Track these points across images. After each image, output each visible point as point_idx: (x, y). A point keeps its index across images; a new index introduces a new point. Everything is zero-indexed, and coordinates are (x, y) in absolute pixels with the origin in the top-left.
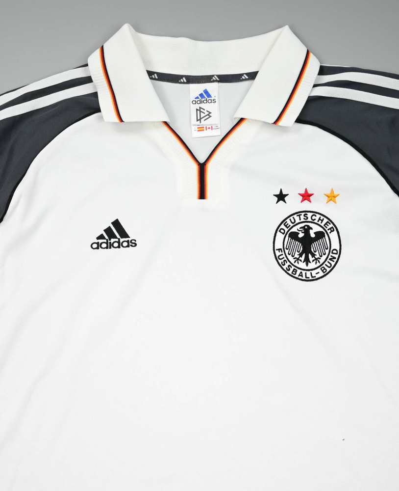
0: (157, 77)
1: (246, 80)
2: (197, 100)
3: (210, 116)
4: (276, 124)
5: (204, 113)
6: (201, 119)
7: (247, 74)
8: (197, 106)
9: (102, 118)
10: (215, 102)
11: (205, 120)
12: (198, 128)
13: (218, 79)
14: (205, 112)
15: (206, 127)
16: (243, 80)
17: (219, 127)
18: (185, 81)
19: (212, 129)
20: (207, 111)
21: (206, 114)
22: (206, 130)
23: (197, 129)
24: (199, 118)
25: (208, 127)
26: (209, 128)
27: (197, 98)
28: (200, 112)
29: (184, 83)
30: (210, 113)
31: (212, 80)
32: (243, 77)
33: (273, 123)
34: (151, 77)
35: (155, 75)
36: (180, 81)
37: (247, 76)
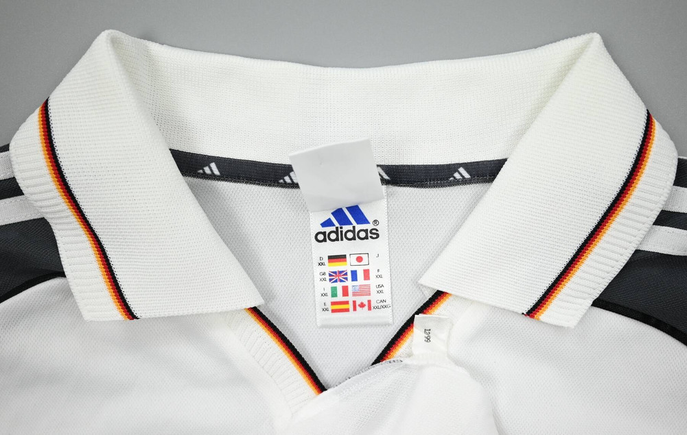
0: (217, 172)
1: (464, 182)
4: (532, 317)
7: (467, 166)
12: (333, 303)
13: (386, 177)
15: (354, 302)
16: (457, 183)
17: (389, 302)
18: (296, 180)
19: (370, 308)
22: (355, 309)
23: (331, 307)
26: (362, 305)
32: (457, 175)
33: (525, 313)
34: (201, 171)
35: (213, 165)
36: (282, 181)
37: (468, 172)
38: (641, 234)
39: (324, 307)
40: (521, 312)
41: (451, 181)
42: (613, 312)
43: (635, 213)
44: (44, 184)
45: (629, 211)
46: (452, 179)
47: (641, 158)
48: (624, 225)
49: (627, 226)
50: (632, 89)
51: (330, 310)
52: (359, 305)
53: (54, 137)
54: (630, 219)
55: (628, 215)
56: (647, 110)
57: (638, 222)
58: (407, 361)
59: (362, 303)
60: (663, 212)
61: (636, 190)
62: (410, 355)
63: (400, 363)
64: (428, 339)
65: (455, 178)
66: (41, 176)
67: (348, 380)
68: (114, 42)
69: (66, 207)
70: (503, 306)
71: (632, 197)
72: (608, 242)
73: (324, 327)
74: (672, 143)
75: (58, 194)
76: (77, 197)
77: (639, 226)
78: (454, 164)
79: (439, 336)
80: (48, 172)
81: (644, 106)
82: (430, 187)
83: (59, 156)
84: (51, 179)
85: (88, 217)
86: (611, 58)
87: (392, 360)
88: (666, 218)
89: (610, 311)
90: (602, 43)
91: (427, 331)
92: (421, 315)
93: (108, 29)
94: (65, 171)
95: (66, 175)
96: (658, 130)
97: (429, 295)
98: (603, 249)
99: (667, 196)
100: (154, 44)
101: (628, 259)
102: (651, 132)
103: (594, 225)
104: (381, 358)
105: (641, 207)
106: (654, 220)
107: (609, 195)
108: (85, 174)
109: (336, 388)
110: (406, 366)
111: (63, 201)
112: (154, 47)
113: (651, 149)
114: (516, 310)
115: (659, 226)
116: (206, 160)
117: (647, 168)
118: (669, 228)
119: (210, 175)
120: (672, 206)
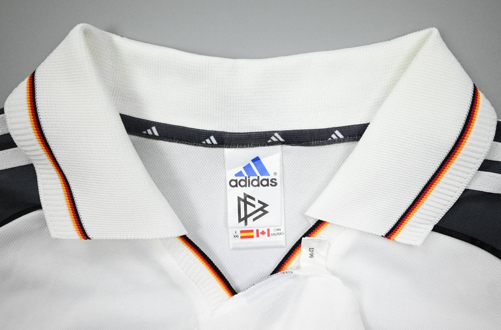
0: (156, 134)
1: (339, 141)
2: (239, 178)
3: (265, 212)
4: (389, 238)
5: (254, 206)
6: (247, 216)
7: (341, 129)
8: (240, 192)
9: (43, 222)
10: (276, 184)
11: (254, 219)
12: (242, 232)
13: (281, 140)
14: (255, 203)
15: (257, 231)
16: (334, 142)
17: (283, 230)
18: (215, 142)
19: (269, 235)
20: (260, 202)
21: (257, 207)
22: (258, 236)
23: (240, 235)
24: (243, 216)
25: (260, 231)
26: (263, 233)
27: (240, 174)
28: (246, 203)
29: (212, 146)
30: (265, 205)
31: (270, 141)
32: (334, 136)
33: (384, 236)
34: (145, 132)
35: (154, 128)
36: (204, 142)
37: (342, 134)
38: (469, 177)
39: (235, 234)
40: (381, 235)
41: (329, 141)
42: (449, 235)
43: (466, 161)
44: (27, 134)
45: (461, 160)
46: (330, 139)
47: (469, 120)
48: (457, 170)
49: (459, 171)
50: (462, 69)
51: (239, 236)
52: (261, 233)
53: (37, 100)
54: (461, 166)
55: (461, 163)
56: (474, 84)
57: (467, 167)
58: (296, 272)
59: (263, 231)
60: (485, 161)
61: (466, 144)
62: (298, 268)
63: (291, 273)
64: (312, 256)
65: (332, 138)
66: (26, 128)
67: (253, 286)
68: (86, 33)
69: (43, 152)
70: (368, 231)
71: (463, 149)
72: (445, 183)
73: (234, 249)
74: (492, 109)
75: (38, 142)
76: (51, 145)
77: (469, 170)
78: (331, 128)
79: (319, 253)
80: (31, 125)
81: (471, 81)
82: (314, 145)
83: (39, 114)
84: (33, 131)
85: (58, 161)
86: (446, 46)
87: (285, 271)
88: (488, 166)
89: (447, 235)
90: (439, 35)
91: (311, 250)
92: (306, 238)
93: (82, 22)
94: (42, 126)
95: (43, 129)
96: (482, 99)
97: (312, 223)
98: (442, 188)
99: (489, 148)
100: (117, 36)
101: (460, 195)
102: (477, 100)
103: (435, 170)
104: (277, 270)
105: (470, 156)
106: (479, 166)
107: (446, 148)
108: (57, 128)
109: (244, 292)
110: (295, 276)
111: (41, 147)
112: (116, 38)
113: (477, 113)
114: (377, 234)
115: (483, 172)
116: (148, 124)
117: (474, 127)
118: (490, 173)
119: (152, 136)
120: (493, 156)
